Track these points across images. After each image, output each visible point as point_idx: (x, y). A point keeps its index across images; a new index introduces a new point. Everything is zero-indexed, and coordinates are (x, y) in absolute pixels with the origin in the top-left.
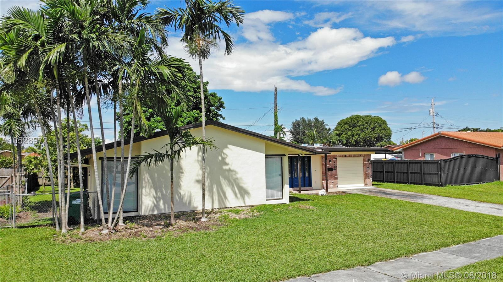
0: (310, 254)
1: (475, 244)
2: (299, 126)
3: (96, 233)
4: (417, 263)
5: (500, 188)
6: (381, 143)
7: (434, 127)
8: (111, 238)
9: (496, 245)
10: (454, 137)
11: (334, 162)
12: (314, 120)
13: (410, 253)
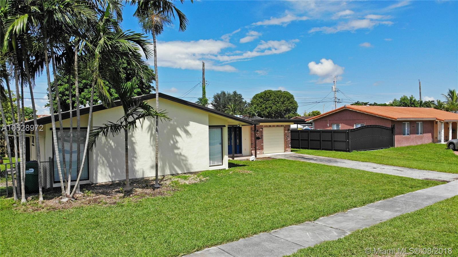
0: (264, 213)
1: (393, 200)
2: (220, 99)
3: (56, 202)
4: (353, 217)
5: (396, 153)
6: (289, 114)
7: (336, 102)
8: (72, 205)
9: (410, 200)
10: (357, 110)
11: (261, 132)
12: (233, 93)
13: (344, 208)
